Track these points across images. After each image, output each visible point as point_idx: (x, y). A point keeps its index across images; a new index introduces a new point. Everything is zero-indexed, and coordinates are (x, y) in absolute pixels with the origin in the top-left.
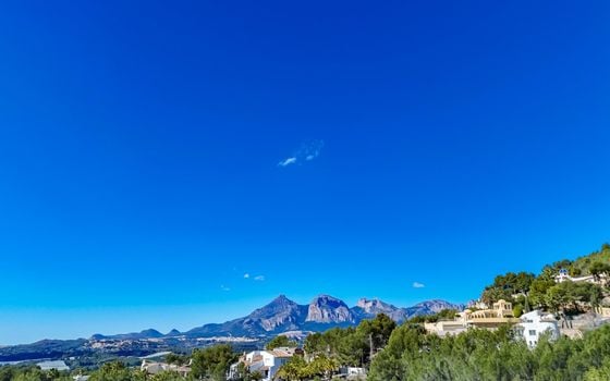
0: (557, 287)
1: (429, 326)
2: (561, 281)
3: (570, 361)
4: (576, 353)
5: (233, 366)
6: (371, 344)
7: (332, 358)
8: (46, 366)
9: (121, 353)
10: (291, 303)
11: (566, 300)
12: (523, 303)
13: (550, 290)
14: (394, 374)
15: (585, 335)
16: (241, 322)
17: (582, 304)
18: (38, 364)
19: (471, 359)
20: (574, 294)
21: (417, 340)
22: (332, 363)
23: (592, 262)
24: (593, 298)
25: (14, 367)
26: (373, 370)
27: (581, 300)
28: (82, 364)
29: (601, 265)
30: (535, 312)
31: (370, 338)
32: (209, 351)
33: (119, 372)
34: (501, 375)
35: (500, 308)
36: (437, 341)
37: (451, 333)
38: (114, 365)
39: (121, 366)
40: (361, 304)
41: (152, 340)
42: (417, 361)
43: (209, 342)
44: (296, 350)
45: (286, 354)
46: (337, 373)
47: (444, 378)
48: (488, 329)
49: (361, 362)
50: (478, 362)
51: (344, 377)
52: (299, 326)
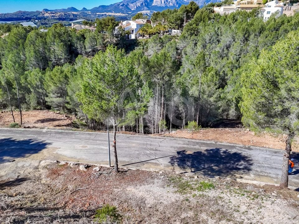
1: (216, 9)
3: (282, 27)
4: (286, 24)
5: (116, 28)
6: (185, 18)
7: (165, 25)
8: (25, 24)
9: (60, 19)
14: (194, 33)
15: (295, 14)
16: (119, 5)
18: (21, 23)
19: (233, 26)
22: (164, 28)
25: (10, 24)
26: (184, 31)
28: (42, 24)
30: (274, 1)
31: (185, 15)
32: (104, 20)
33: (62, 28)
34: (246, 34)
36: (219, 17)
37: (227, 13)
38: (58, 25)
39: (62, 26)
41: (74, 13)
42: (206, 27)
43: (103, 15)
44: (147, 20)
45: (142, 22)
46: (167, 32)
47: (218, 35)
48: (247, 10)
49: (179, 27)
50: (236, 28)
51: (170, 34)
52: (149, 8)
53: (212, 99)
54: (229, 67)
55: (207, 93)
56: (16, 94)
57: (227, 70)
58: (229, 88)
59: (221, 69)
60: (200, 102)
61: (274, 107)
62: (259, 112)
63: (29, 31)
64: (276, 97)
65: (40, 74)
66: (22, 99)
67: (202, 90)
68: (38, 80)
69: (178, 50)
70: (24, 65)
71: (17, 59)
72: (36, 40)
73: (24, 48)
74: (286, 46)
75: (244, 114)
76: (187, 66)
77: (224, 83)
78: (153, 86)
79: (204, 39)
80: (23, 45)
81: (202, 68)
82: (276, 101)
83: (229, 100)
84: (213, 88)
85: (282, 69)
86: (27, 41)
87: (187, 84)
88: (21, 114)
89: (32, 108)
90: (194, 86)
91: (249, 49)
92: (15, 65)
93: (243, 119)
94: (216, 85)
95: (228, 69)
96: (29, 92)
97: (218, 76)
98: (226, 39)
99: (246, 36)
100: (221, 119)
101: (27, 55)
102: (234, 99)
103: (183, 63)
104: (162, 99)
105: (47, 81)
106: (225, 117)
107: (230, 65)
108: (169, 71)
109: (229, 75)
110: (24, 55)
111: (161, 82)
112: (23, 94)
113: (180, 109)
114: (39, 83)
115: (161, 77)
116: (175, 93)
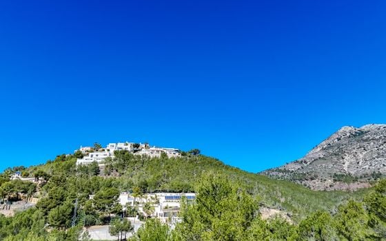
0: (10, 182)
2: (14, 179)
11: (12, 191)
13: (4, 185)
17: (21, 195)
20: (19, 188)
23: (38, 170)
24: (29, 192)
27: (22, 192)
29: (42, 172)
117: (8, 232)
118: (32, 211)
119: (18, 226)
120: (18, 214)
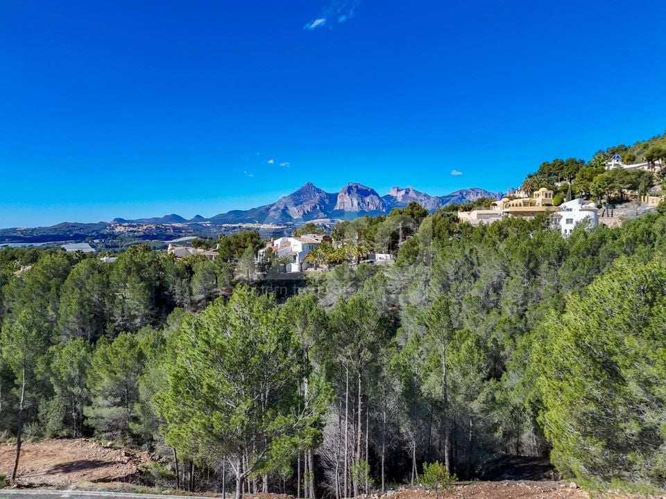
0: (605, 174)
1: (462, 215)
2: (611, 168)
3: (603, 248)
4: (610, 241)
5: (261, 251)
6: (401, 232)
7: (361, 245)
8: (71, 248)
9: (145, 237)
10: (319, 191)
11: (612, 188)
12: (565, 191)
13: (596, 179)
14: (421, 260)
15: (624, 224)
16: (268, 209)
17: (629, 193)
18: (63, 246)
19: (502, 246)
20: (622, 183)
21: (448, 228)
22: (360, 250)
23: (651, 148)
24: (642, 187)
25: (39, 248)
26: (401, 256)
27: (629, 189)
28: (108, 247)
29: (659, 151)
30: (576, 201)
31: (401, 227)
32: (236, 237)
33: (146, 254)
34: (529, 261)
35: (540, 197)
36: (469, 229)
37: (485, 222)
38: (139, 248)
39: (147, 249)
40: (393, 193)
41: (177, 225)
42: (445, 249)
43: (235, 228)
44: (324, 237)
45: (314, 241)
46: (364, 259)
47: (472, 264)
48: (524, 218)
49: (389, 249)
50: (508, 249)
51: (371, 262)
52: (327, 214)
53: (475, 406)
54: (504, 331)
55: (463, 390)
56: (18, 400)
57: (502, 337)
58: (512, 379)
59: (488, 335)
60: (449, 412)
61: (622, 425)
62: (588, 437)
63: (77, 262)
64: (619, 400)
65: (83, 351)
66: (30, 412)
67: (449, 383)
68: (75, 365)
69: (391, 293)
70: (50, 332)
71: (37, 319)
72: (88, 278)
73: (59, 296)
74: (616, 285)
75: (555, 442)
76: (411, 327)
77: (499, 367)
78: (338, 375)
79: (442, 272)
80: (58, 289)
81: (445, 332)
82: (621, 409)
83: (516, 408)
84: (474, 378)
85: (619, 335)
86: (67, 282)
87: (414, 369)
88: (19, 450)
89: (48, 435)
90: (432, 374)
91: (542, 291)
92: (30, 331)
93: (554, 456)
94: (480, 370)
95: (504, 335)
96: (49, 393)
97: (482, 351)
98: (489, 271)
99: (531, 265)
100: (504, 457)
101: (61, 312)
102: (527, 405)
103: (404, 322)
104: (359, 406)
105: (96, 368)
106: (513, 452)
107: (507, 327)
108: (372, 339)
109: (508, 348)
110: (56, 310)
111: (354, 363)
112: (34, 400)
113: (403, 430)
114: (75, 373)
115: (355, 352)
116: (389, 389)
117: (617, 250)
118: (651, 219)
119: (633, 243)
120: (627, 223)
